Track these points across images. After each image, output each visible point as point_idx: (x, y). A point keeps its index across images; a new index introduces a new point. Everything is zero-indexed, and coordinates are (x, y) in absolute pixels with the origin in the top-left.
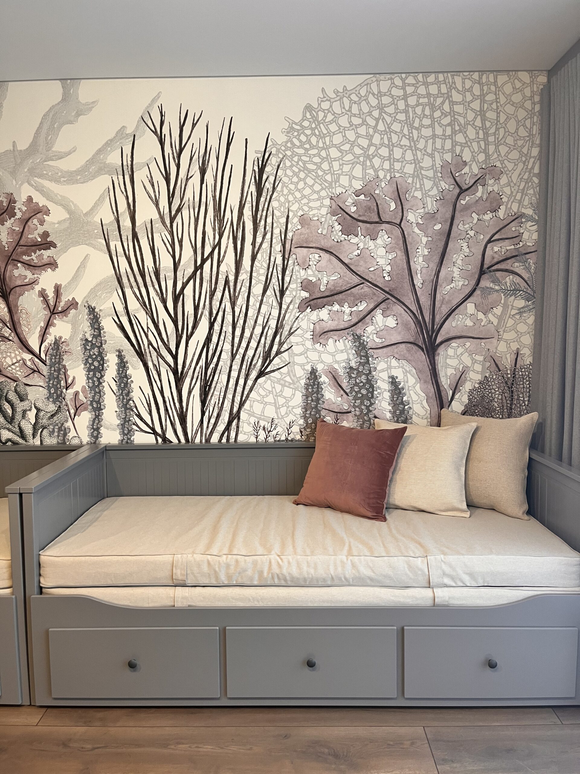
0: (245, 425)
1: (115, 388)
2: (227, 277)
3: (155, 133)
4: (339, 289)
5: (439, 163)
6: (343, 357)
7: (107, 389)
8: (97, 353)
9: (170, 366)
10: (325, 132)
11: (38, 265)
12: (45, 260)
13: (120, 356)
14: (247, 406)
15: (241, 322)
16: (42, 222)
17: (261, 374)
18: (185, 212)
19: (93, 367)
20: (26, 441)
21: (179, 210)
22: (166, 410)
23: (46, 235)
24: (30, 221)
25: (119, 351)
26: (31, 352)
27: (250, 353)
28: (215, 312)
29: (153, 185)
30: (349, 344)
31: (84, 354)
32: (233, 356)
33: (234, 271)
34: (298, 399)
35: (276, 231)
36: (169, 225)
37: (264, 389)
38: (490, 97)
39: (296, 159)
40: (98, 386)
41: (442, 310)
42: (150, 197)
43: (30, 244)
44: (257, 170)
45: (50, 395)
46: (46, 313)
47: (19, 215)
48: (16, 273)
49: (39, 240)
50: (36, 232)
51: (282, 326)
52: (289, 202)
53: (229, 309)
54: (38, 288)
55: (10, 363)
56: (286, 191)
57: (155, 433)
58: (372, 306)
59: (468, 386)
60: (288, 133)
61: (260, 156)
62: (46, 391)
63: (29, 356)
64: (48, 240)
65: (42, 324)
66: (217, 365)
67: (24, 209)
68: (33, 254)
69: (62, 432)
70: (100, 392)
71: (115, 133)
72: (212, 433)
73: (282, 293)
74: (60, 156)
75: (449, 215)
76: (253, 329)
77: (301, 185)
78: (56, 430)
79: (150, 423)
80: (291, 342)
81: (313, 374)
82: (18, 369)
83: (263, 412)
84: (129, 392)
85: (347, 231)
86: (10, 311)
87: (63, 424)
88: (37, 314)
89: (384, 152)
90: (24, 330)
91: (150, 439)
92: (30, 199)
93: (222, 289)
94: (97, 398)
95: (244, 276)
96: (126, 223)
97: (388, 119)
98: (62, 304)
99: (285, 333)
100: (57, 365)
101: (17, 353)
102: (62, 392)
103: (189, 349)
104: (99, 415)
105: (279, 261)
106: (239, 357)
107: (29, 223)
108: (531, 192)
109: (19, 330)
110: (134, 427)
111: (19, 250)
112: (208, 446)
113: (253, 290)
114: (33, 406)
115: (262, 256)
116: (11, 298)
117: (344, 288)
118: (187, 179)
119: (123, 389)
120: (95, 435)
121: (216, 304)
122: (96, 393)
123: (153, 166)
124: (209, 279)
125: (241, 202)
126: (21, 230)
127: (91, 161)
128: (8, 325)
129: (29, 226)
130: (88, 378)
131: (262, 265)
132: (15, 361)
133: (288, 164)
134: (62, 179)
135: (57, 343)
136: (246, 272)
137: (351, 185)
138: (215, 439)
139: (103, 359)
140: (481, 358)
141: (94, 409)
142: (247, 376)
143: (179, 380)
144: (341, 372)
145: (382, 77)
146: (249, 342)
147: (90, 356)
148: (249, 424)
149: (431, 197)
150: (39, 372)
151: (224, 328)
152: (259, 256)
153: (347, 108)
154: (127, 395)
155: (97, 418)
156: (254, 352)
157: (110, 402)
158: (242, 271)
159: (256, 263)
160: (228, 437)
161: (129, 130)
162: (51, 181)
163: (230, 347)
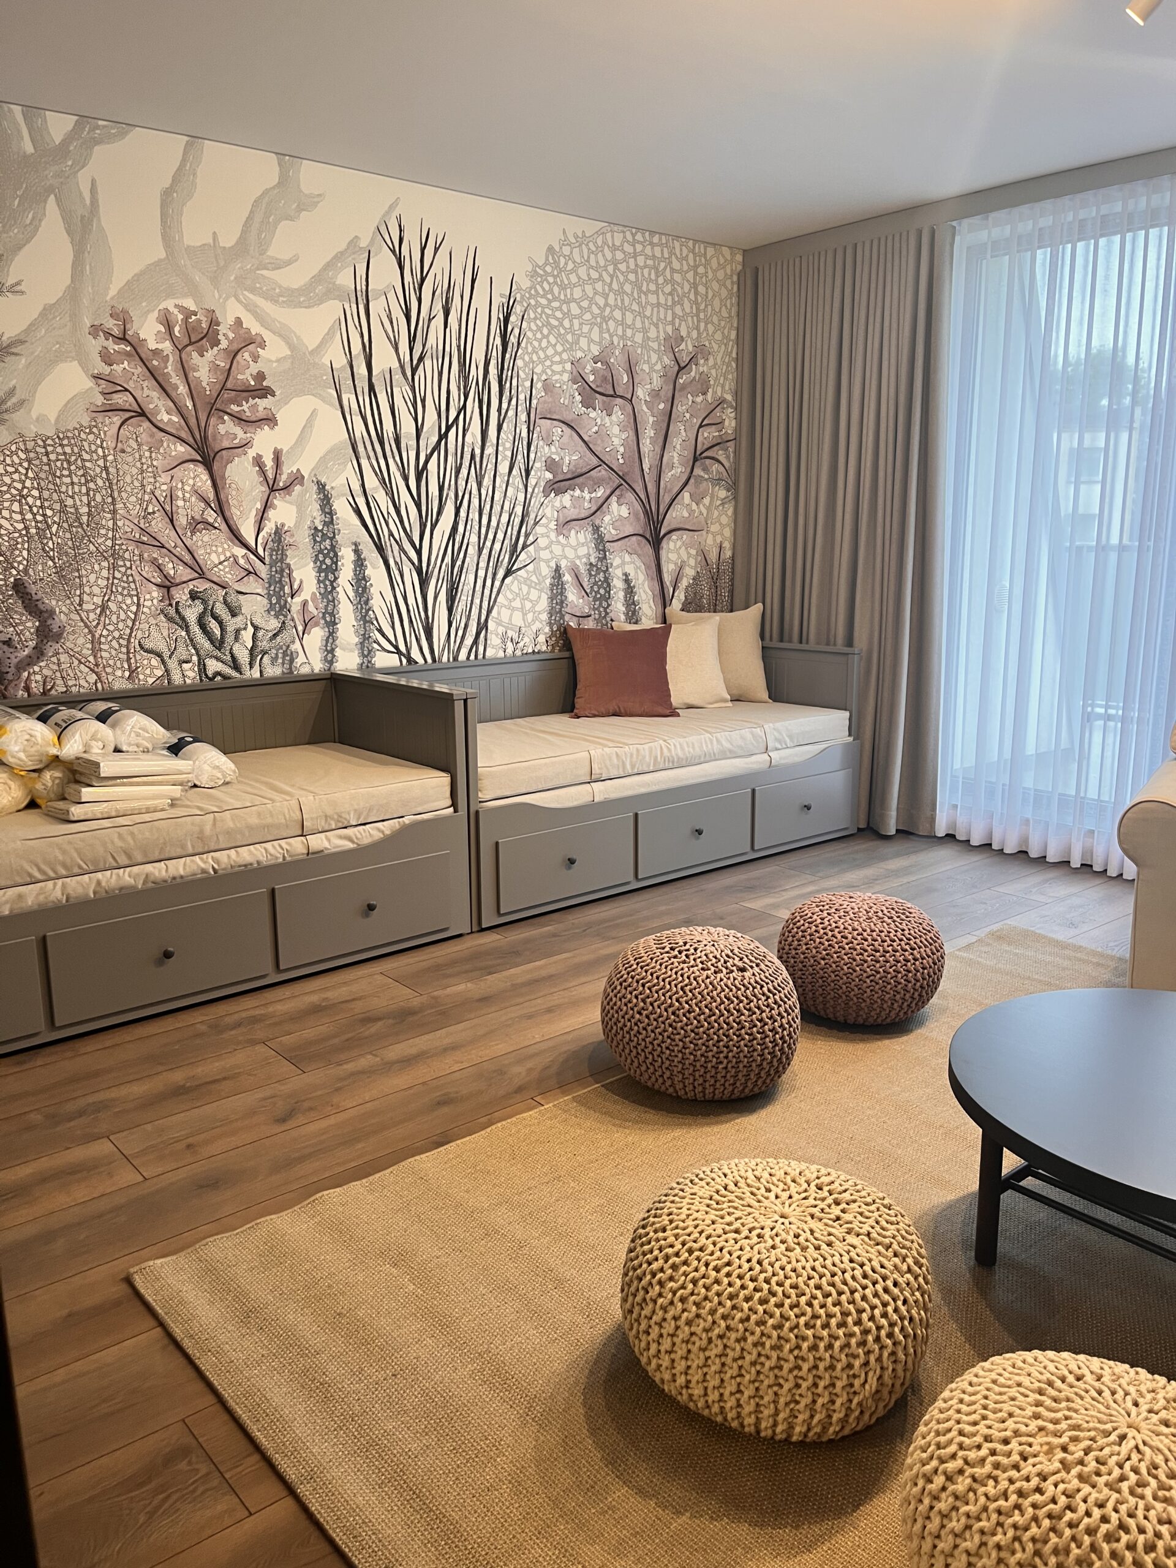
0: (494, 636)
1: (351, 594)
2: (473, 450)
3: (393, 252)
4: (579, 471)
5: (662, 335)
6: (582, 551)
7: (342, 596)
8: (329, 547)
9: (413, 564)
10: (566, 282)
11: (252, 420)
12: (261, 414)
13: (357, 552)
14: (494, 612)
15: (488, 507)
16: (255, 358)
17: (508, 573)
18: (428, 362)
19: (324, 567)
20: (241, 673)
21: (421, 359)
22: (411, 621)
23: (260, 376)
24: (240, 355)
25: (356, 544)
26: (246, 546)
27: (497, 546)
28: (460, 494)
29: (391, 323)
30: (589, 536)
31: (313, 548)
32: (480, 551)
33: (480, 442)
34: (544, 603)
35: (522, 397)
36: (410, 378)
37: (511, 591)
38: (701, 270)
39: (539, 310)
40: (331, 592)
41: (666, 499)
42: (388, 338)
43: (240, 388)
44: (501, 317)
45: (271, 607)
46: (264, 489)
47: (224, 344)
48: (222, 429)
49: (253, 383)
50: (248, 372)
51: (528, 513)
52: (533, 362)
53: (475, 491)
54: (252, 453)
55: (217, 562)
56: (530, 349)
57: (398, 652)
58: (608, 492)
59: (684, 583)
60: (532, 277)
61: (505, 300)
62: (265, 601)
63: (244, 551)
64: (264, 384)
65: (259, 506)
66: (463, 562)
67: (231, 335)
68: (244, 403)
69: (288, 658)
70: (333, 601)
71: (346, 243)
72: (459, 647)
73: (528, 473)
74: (278, 265)
75: (670, 395)
76: (500, 518)
77: (544, 343)
78: (280, 655)
79: (393, 639)
80: (536, 534)
81: (557, 572)
82: (227, 570)
83: (510, 619)
84: (368, 599)
85: (587, 404)
86: (215, 485)
87: (288, 646)
88: (252, 489)
89: (618, 314)
90: (235, 512)
91: (393, 661)
92: (239, 322)
93: (468, 465)
94: (330, 608)
95: (490, 450)
96: (361, 370)
97: (621, 278)
98: (284, 477)
99: (531, 522)
100: (279, 564)
101: (226, 546)
102: (286, 601)
103: (434, 541)
104: (333, 632)
105: (524, 434)
106: (486, 552)
107: (239, 357)
108: (730, 376)
109: (227, 513)
110: (375, 646)
111: (226, 395)
112: (456, 664)
113: (499, 468)
114: (249, 623)
115: (508, 426)
116: (216, 466)
117: (584, 470)
118: (430, 320)
119: (361, 596)
120: (329, 659)
121: (462, 483)
122: (329, 601)
123: (391, 296)
124: (454, 451)
125: (486, 356)
126: (228, 367)
127: (318, 279)
128: (213, 505)
129: (238, 362)
130: (319, 582)
131: (508, 437)
132: (222, 558)
133: (532, 315)
134: (281, 299)
135: (278, 532)
136: (492, 445)
137: (589, 349)
138: (462, 656)
139: (336, 555)
140: (693, 552)
141: (327, 624)
142: (495, 574)
143: (424, 582)
144: (583, 569)
145: (616, 228)
146: (496, 533)
147: (321, 551)
148: (497, 635)
149: (657, 372)
150: (256, 574)
151: (470, 516)
152: (505, 425)
153: (586, 258)
154: (366, 603)
155: (332, 635)
156: (500, 546)
157: (346, 613)
158: (488, 444)
159: (502, 434)
160: (476, 652)
161: (364, 243)
162: (266, 299)
163: (476, 539)
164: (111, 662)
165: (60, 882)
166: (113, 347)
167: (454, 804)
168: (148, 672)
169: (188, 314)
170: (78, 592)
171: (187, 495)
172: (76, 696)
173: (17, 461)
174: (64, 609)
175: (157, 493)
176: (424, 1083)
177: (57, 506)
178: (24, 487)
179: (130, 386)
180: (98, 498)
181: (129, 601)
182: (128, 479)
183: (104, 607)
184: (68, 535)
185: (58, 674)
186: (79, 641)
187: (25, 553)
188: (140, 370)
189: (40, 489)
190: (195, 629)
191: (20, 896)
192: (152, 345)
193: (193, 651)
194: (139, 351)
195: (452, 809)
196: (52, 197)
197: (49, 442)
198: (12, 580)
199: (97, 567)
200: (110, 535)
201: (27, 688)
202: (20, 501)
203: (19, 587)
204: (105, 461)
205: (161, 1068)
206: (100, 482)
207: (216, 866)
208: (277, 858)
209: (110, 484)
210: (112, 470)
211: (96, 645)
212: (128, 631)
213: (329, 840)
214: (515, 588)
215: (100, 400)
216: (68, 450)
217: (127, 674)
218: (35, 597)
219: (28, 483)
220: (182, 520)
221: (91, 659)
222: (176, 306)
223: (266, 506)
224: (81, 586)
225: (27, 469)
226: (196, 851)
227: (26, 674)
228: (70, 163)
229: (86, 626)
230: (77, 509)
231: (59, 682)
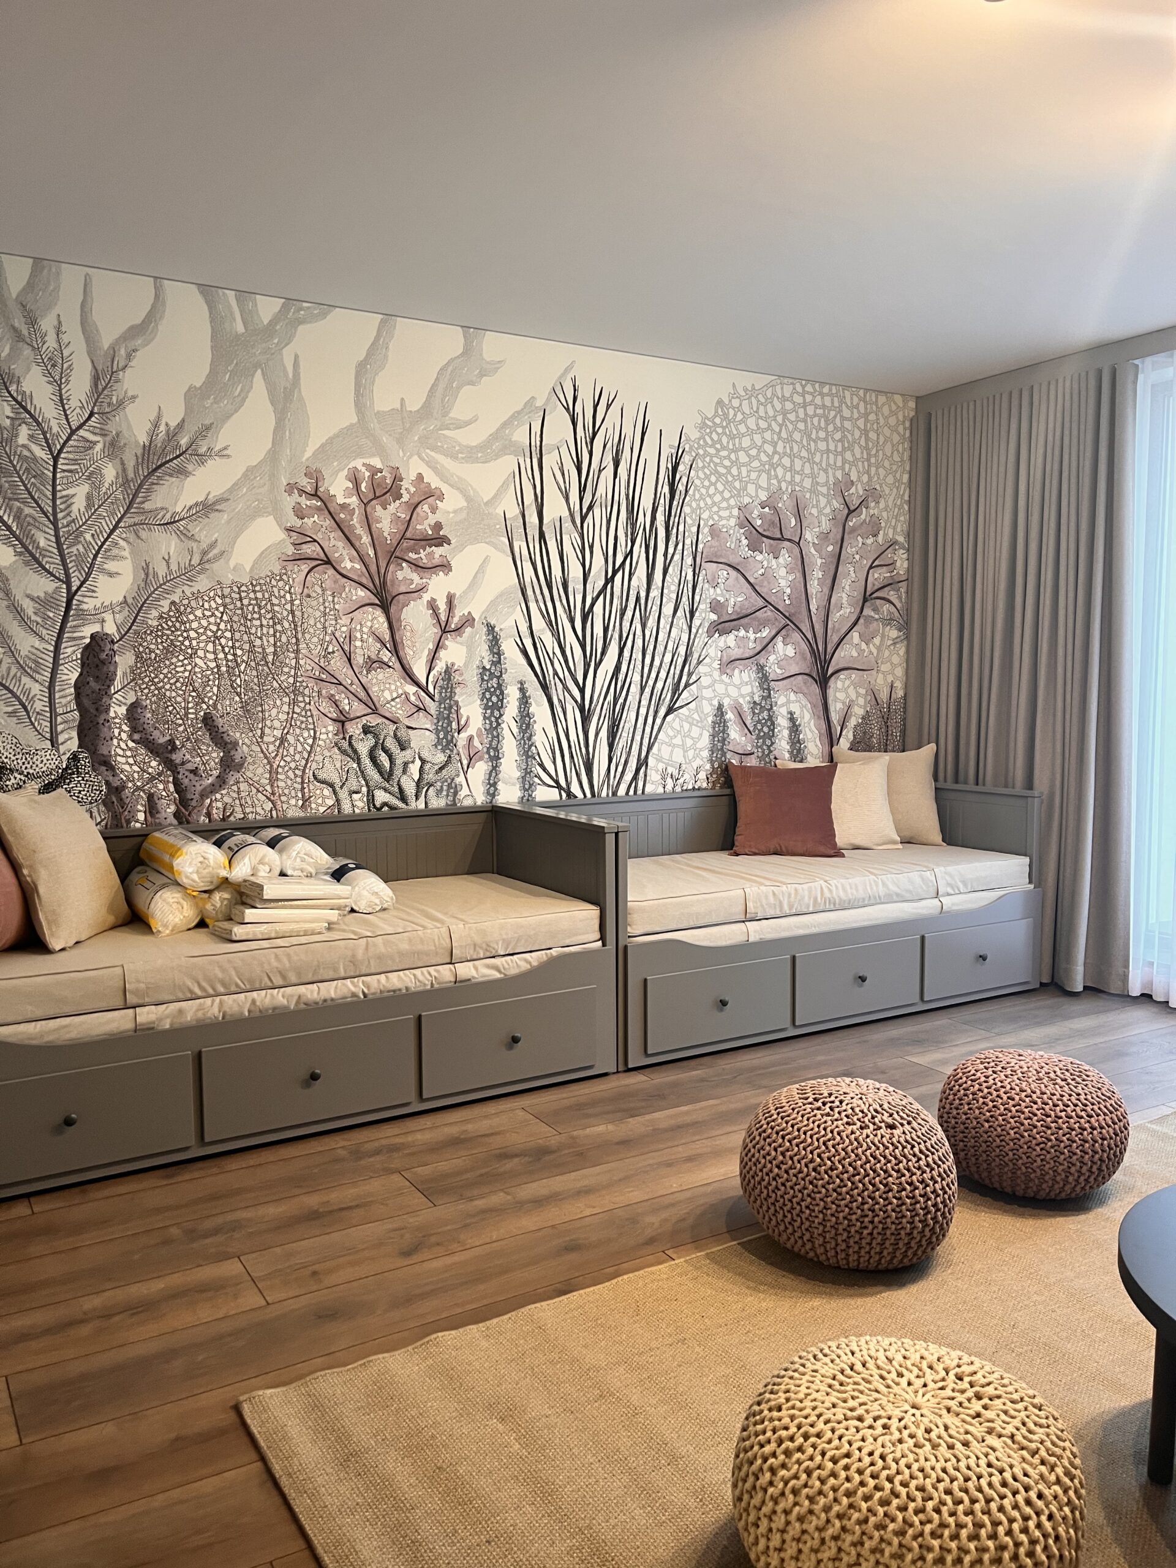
0: (653, 771)
1: (515, 731)
2: (638, 593)
3: (567, 410)
4: (745, 612)
5: (831, 480)
6: (747, 690)
7: (506, 733)
8: (495, 686)
9: (576, 702)
10: (735, 432)
11: (428, 566)
12: (437, 561)
13: (522, 690)
14: (655, 750)
15: (651, 647)
16: (434, 510)
17: (670, 710)
18: (597, 510)
19: (490, 704)
20: (407, 805)
21: (590, 508)
22: (572, 757)
23: (438, 526)
24: (420, 507)
25: (521, 683)
26: (417, 684)
27: (660, 685)
28: (625, 635)
29: (563, 475)
30: (753, 676)
31: (480, 686)
32: (643, 688)
33: (645, 586)
34: (705, 741)
35: (688, 542)
36: (579, 526)
37: (672, 728)
38: (872, 417)
39: (707, 459)
40: (496, 728)
41: (834, 639)
42: (560, 489)
43: (418, 538)
44: (670, 468)
45: (439, 741)
46: (436, 631)
47: (406, 497)
48: (400, 575)
49: (430, 533)
50: (426, 522)
51: (691, 652)
52: (701, 508)
53: (639, 632)
54: (426, 597)
55: (389, 699)
56: (697, 496)
57: (559, 787)
58: (774, 632)
59: (853, 722)
60: (701, 428)
61: (674, 451)
62: (433, 736)
63: (415, 689)
64: (441, 533)
65: (431, 646)
66: (626, 699)
67: (413, 490)
68: (422, 551)
69: (452, 791)
70: (498, 737)
71: (523, 403)
72: (619, 783)
73: (692, 614)
74: (459, 425)
75: (839, 537)
76: (663, 656)
77: (712, 490)
78: (445, 788)
79: (553, 774)
80: (699, 673)
81: (720, 710)
82: (399, 706)
83: (671, 756)
84: (531, 735)
85: (754, 547)
86: (391, 627)
87: (453, 779)
88: (425, 631)
89: (786, 461)
90: (408, 653)
91: (553, 795)
92: (420, 477)
93: (633, 607)
94: (494, 743)
95: (655, 593)
96: (533, 519)
97: (791, 427)
98: (456, 620)
99: (694, 662)
100: (448, 701)
101: (398, 684)
102: (453, 737)
103: (597, 680)
104: (496, 766)
105: (690, 577)
106: (648, 690)
107: (419, 509)
108: (902, 518)
109: (401, 653)
110: (536, 780)
111: (405, 544)
112: (615, 799)
113: (664, 609)
114: (417, 756)
115: (674, 570)
116: (393, 609)
117: (749, 611)
118: (600, 471)
119: (524, 732)
120: (491, 792)
121: (626, 624)
122: (493, 737)
123: (564, 450)
124: (619, 594)
125: (654, 504)
126: (408, 518)
127: (495, 436)
128: (388, 646)
129: (418, 514)
130: (485, 718)
131: (673, 580)
132: (395, 695)
133: (700, 464)
134: (460, 455)
135: (448, 672)
136: (657, 588)
137: (757, 496)
138: (622, 792)
139: (502, 693)
140: (863, 691)
141: (491, 759)
142: (656, 712)
143: (586, 719)
144: (746, 708)
145: (786, 381)
146: (659, 672)
147: (487, 689)
148: (657, 771)
149: (826, 515)
150: (425, 710)
151: (634, 655)
152: (670, 569)
153: (755, 409)
154: (529, 739)
155: (495, 769)
156: (663, 685)
157: (510, 748)
158: (653, 587)
159: (667, 577)
160: (636, 787)
161: (539, 403)
162: (446, 456)
163: (639, 678)
164: (286, 791)
165: (218, 999)
166: (305, 502)
167: (603, 938)
168: (320, 801)
169: (374, 471)
170: (260, 726)
171: (365, 636)
172: (251, 822)
173: (214, 605)
174: (246, 740)
175: (337, 635)
176: (553, 1226)
177: (246, 647)
178: (219, 629)
179: (318, 537)
180: (284, 639)
181: (306, 734)
182: (312, 622)
183: (283, 740)
184: (254, 673)
185: (237, 802)
186: (257, 771)
187: (215, 689)
188: (329, 522)
189: (232, 631)
190: (366, 762)
191: (181, 1011)
192: (340, 500)
193: (363, 782)
194: (329, 505)
195: (600, 943)
196: (259, 371)
197: (244, 588)
198: (202, 713)
199: (278, 702)
200: (292, 673)
201: (209, 815)
202: (214, 642)
203: (208, 721)
204: (292, 604)
205: (297, 1191)
206: (286, 625)
207: (366, 991)
208: (425, 985)
209: (296, 626)
210: (298, 614)
211: (273, 775)
212: (304, 762)
213: (476, 968)
214: (676, 725)
215: (290, 550)
216: (259, 595)
217: (300, 803)
218: (221, 730)
219: (222, 626)
220: (358, 659)
221: (268, 788)
222: (364, 465)
223: (438, 647)
224: (263, 719)
225: (222, 613)
226: (348, 975)
227: (208, 801)
228: (276, 341)
229: (266, 757)
230: (264, 649)
231: (238, 809)
